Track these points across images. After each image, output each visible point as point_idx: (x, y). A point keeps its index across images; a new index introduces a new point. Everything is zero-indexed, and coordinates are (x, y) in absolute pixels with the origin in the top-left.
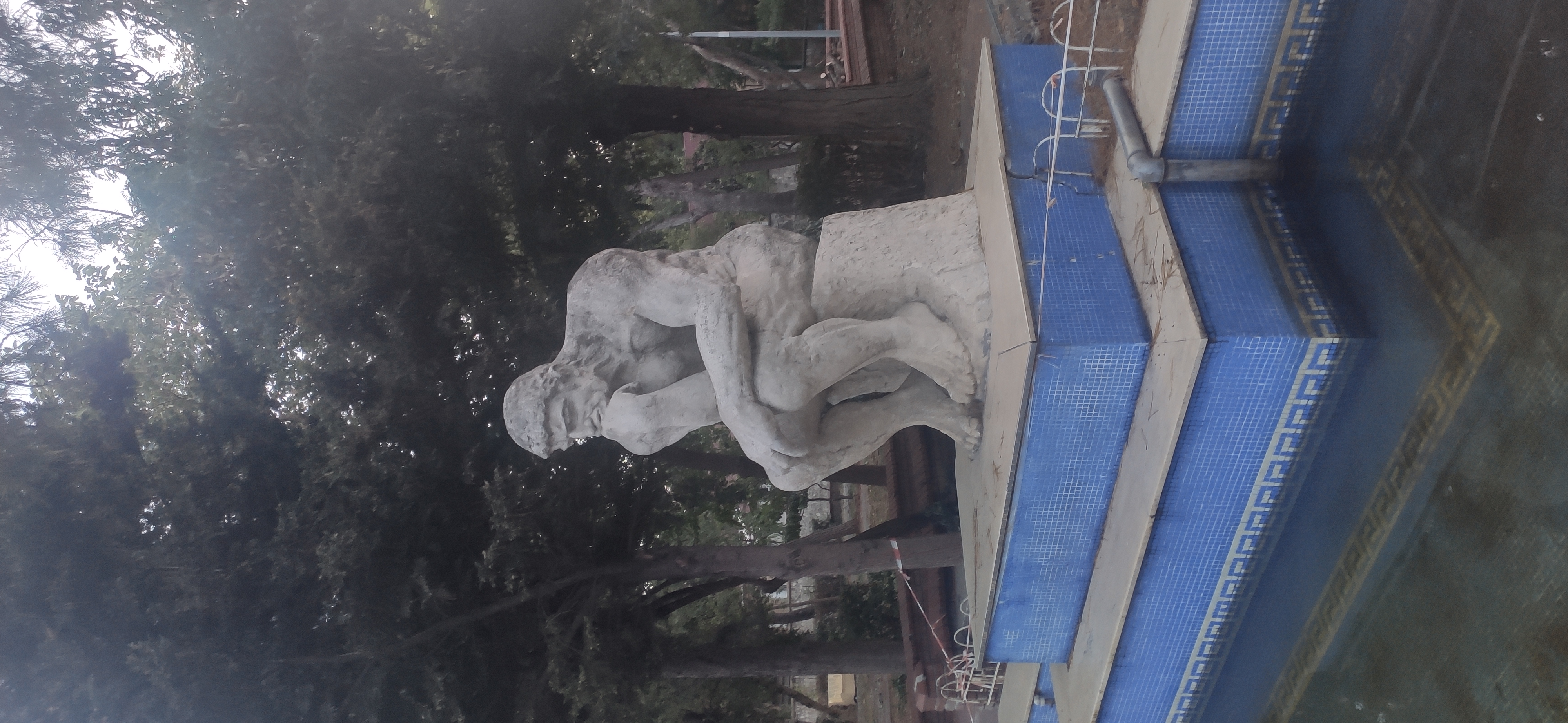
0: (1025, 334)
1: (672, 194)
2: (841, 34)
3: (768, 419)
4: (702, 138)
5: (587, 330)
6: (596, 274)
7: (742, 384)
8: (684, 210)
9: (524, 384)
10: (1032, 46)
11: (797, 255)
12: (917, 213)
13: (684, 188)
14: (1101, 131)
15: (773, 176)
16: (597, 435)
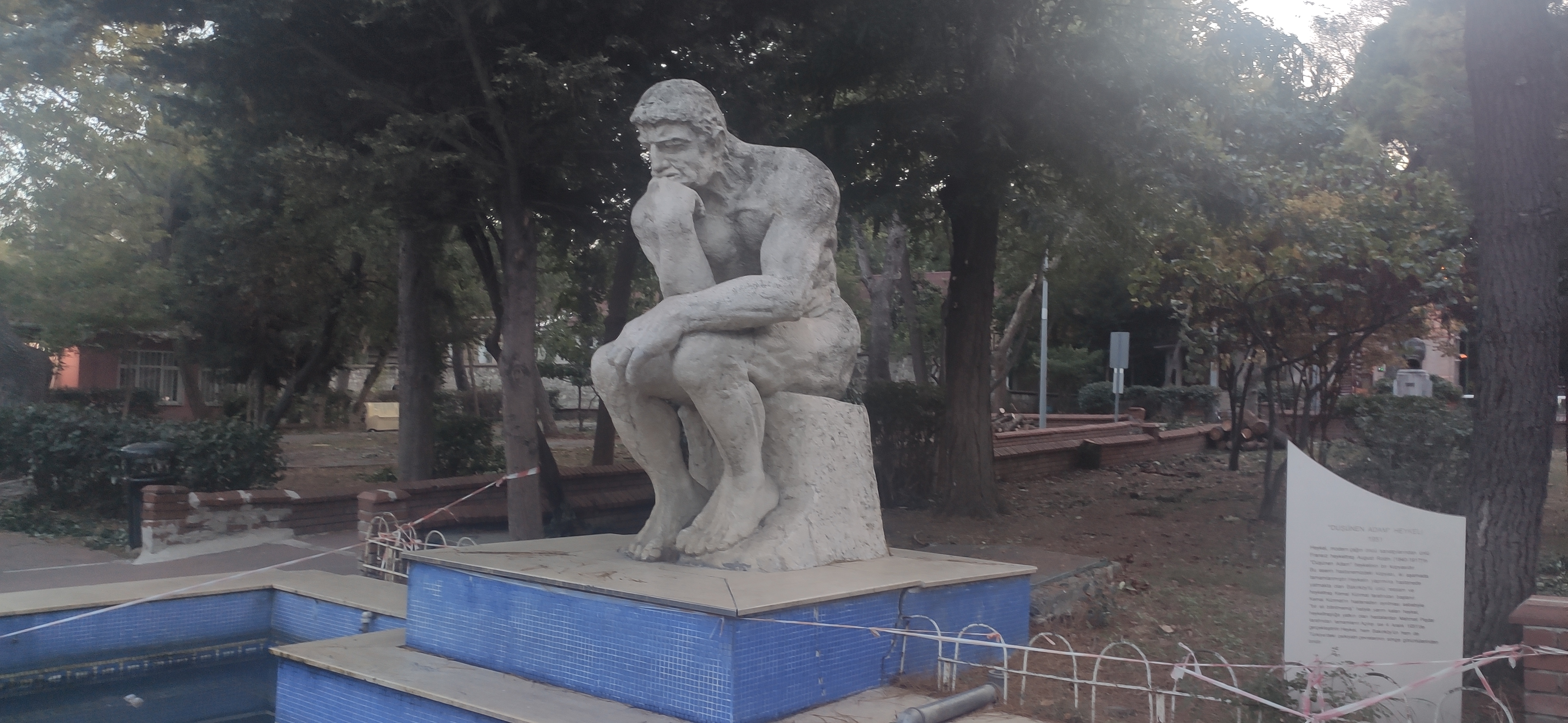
0: (745, 605)
1: (890, 258)
2: (1042, 429)
3: (666, 345)
4: (945, 290)
5: (759, 166)
6: (815, 177)
7: (701, 320)
8: (875, 270)
9: (707, 101)
10: (1028, 615)
11: (828, 379)
12: (868, 499)
13: (896, 271)
14: (944, 682)
15: (905, 359)
16: (653, 173)
